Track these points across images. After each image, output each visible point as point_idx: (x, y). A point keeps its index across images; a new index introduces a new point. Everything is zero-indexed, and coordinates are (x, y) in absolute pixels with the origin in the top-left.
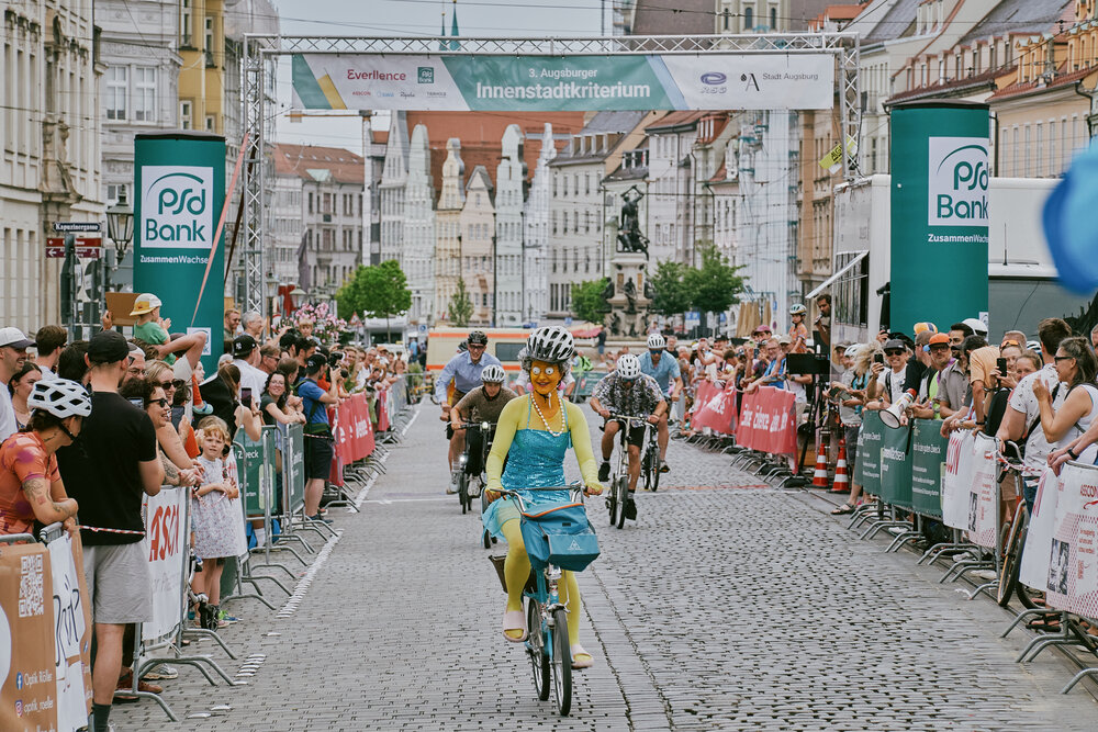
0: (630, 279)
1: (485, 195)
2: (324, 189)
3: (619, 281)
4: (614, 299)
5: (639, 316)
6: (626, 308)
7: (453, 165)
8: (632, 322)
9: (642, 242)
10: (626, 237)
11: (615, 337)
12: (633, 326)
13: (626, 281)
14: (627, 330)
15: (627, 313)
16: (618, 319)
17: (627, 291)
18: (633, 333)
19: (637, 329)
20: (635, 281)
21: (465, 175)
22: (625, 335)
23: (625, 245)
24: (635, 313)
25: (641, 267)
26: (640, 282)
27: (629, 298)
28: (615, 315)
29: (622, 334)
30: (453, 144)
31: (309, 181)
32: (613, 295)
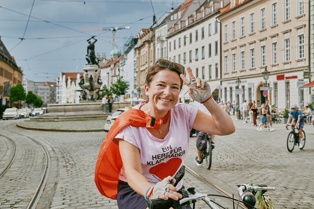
0: (91, 76)
1: (75, 85)
2: (53, 88)
3: (86, 77)
4: (84, 85)
5: (95, 91)
6: (89, 89)
7: (69, 81)
8: (92, 94)
9: (97, 61)
10: (89, 58)
11: (84, 101)
12: (92, 96)
13: (89, 77)
14: (90, 97)
15: (90, 90)
16: (86, 93)
17: (90, 81)
18: (92, 99)
19: (94, 97)
20: (93, 77)
21: (71, 82)
22: (89, 100)
23: (89, 62)
24: (93, 90)
25: (96, 71)
26: (95, 77)
27: (91, 84)
28: (85, 91)
29: (87, 100)
30: (69, 78)
31: (50, 86)
32: (84, 83)
